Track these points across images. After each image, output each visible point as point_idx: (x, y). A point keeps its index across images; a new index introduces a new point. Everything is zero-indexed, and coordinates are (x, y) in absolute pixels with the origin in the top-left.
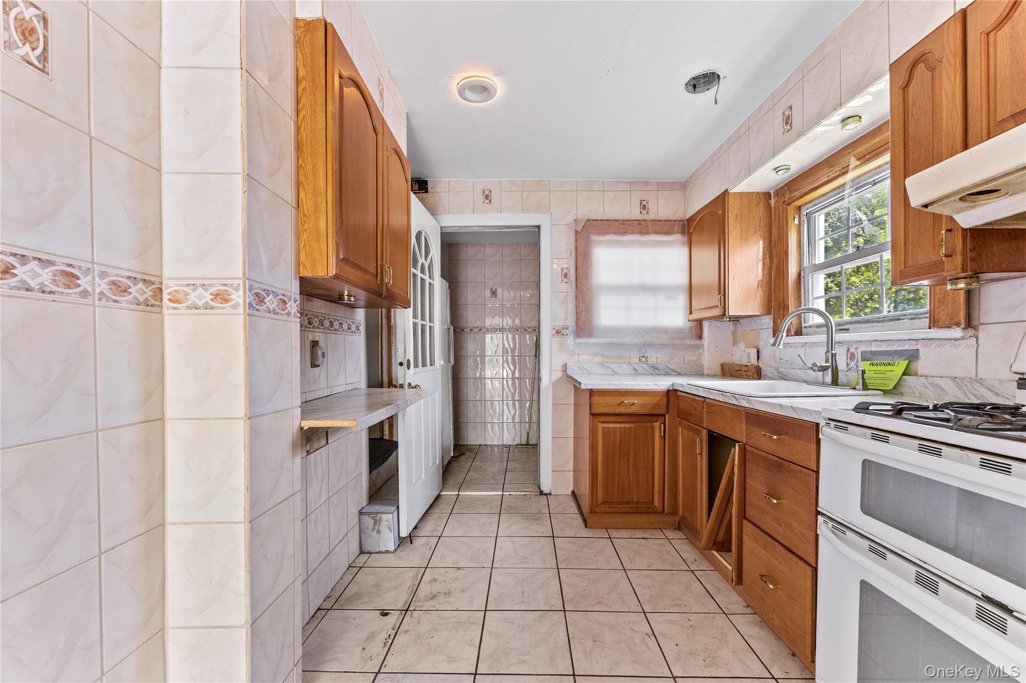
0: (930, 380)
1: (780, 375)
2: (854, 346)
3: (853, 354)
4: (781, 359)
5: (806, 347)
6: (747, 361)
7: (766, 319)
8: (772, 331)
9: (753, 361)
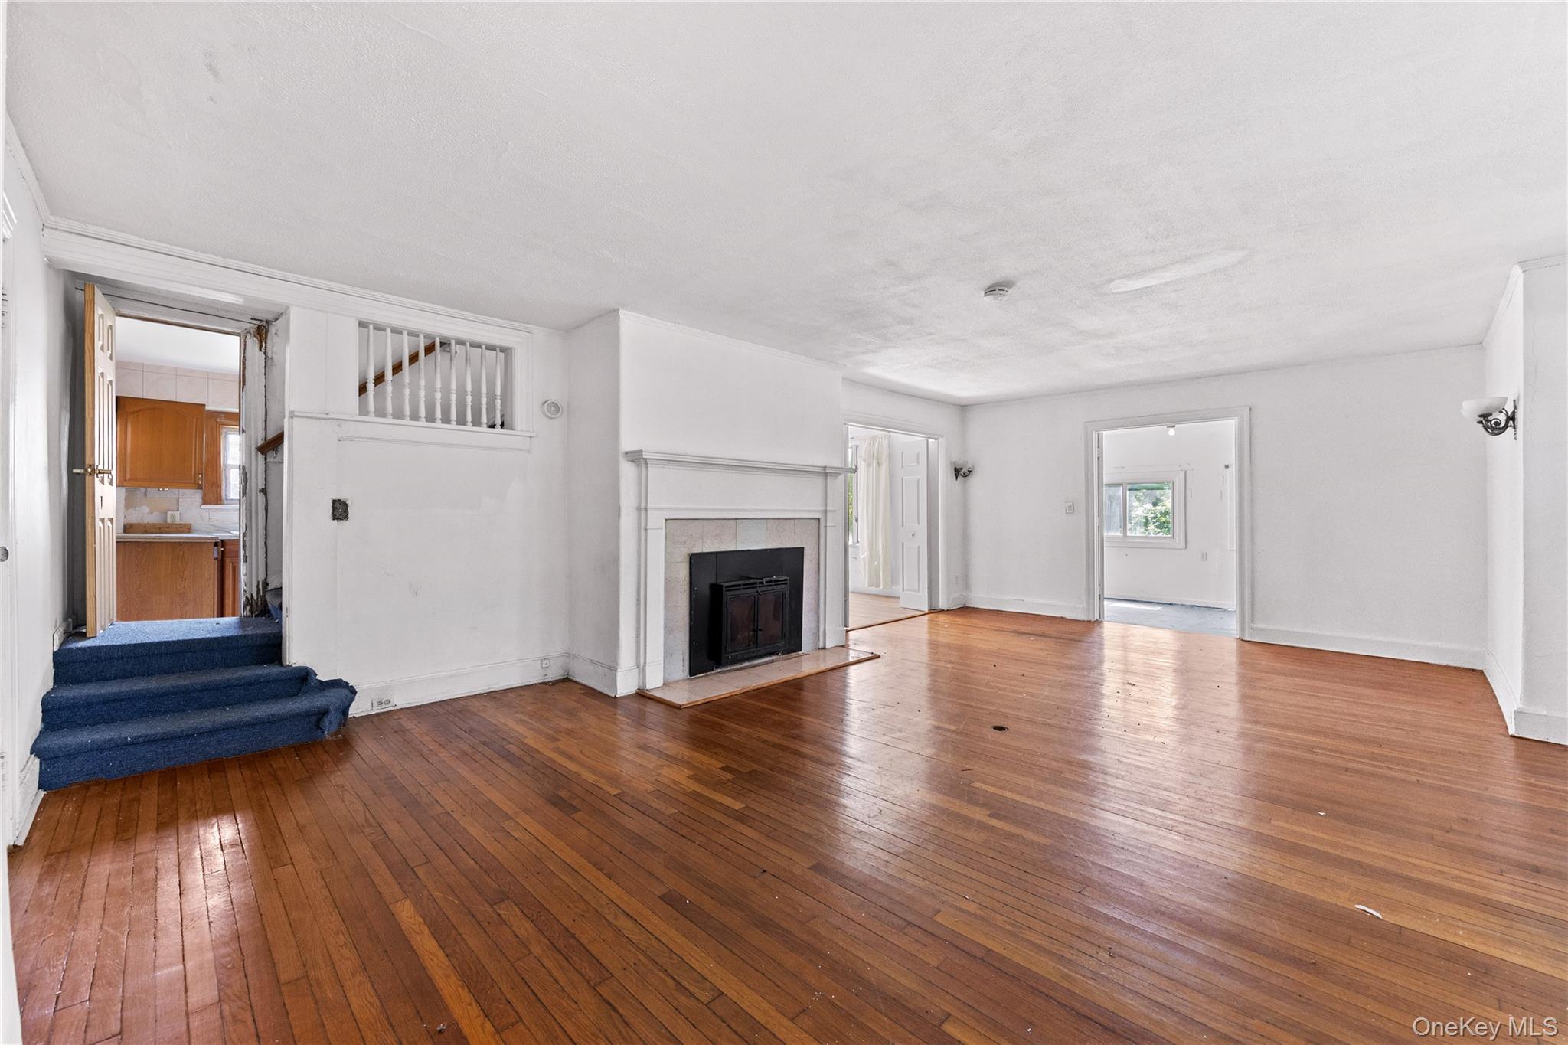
6: (169, 521)
7: (189, 492)
8: (200, 501)
9: (178, 520)
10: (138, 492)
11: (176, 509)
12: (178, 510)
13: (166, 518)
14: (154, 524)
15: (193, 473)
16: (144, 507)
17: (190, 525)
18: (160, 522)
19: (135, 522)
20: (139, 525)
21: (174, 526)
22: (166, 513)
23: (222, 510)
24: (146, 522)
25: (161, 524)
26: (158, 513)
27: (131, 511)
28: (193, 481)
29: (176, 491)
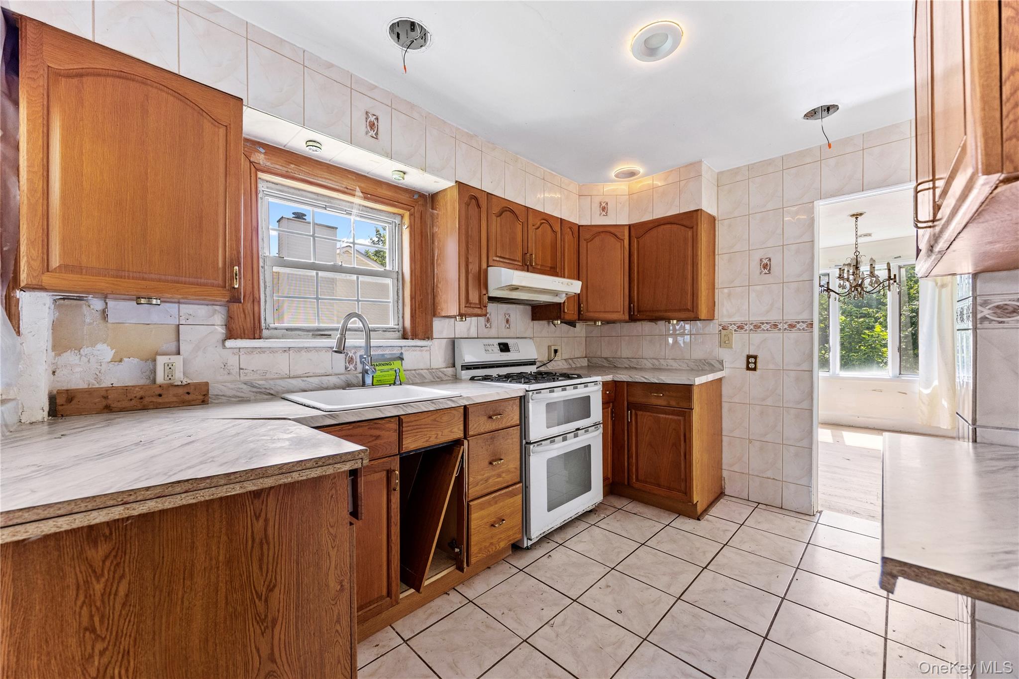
0: (417, 371)
1: (254, 390)
2: (353, 351)
3: (352, 359)
4: (240, 369)
5: (291, 352)
6: (160, 379)
7: (199, 311)
8: (221, 331)
9: (179, 377)
10: (85, 309)
11: (172, 347)
12: (179, 353)
13: (154, 371)
14: (126, 390)
15: (220, 265)
16: (100, 346)
17: (207, 384)
18: (142, 382)
19: (82, 385)
20: (89, 392)
21: (173, 391)
22: (155, 360)
23: (261, 350)
24: (106, 384)
25: (141, 387)
26: (136, 360)
27: (70, 357)
28: (220, 282)
29: (172, 308)
